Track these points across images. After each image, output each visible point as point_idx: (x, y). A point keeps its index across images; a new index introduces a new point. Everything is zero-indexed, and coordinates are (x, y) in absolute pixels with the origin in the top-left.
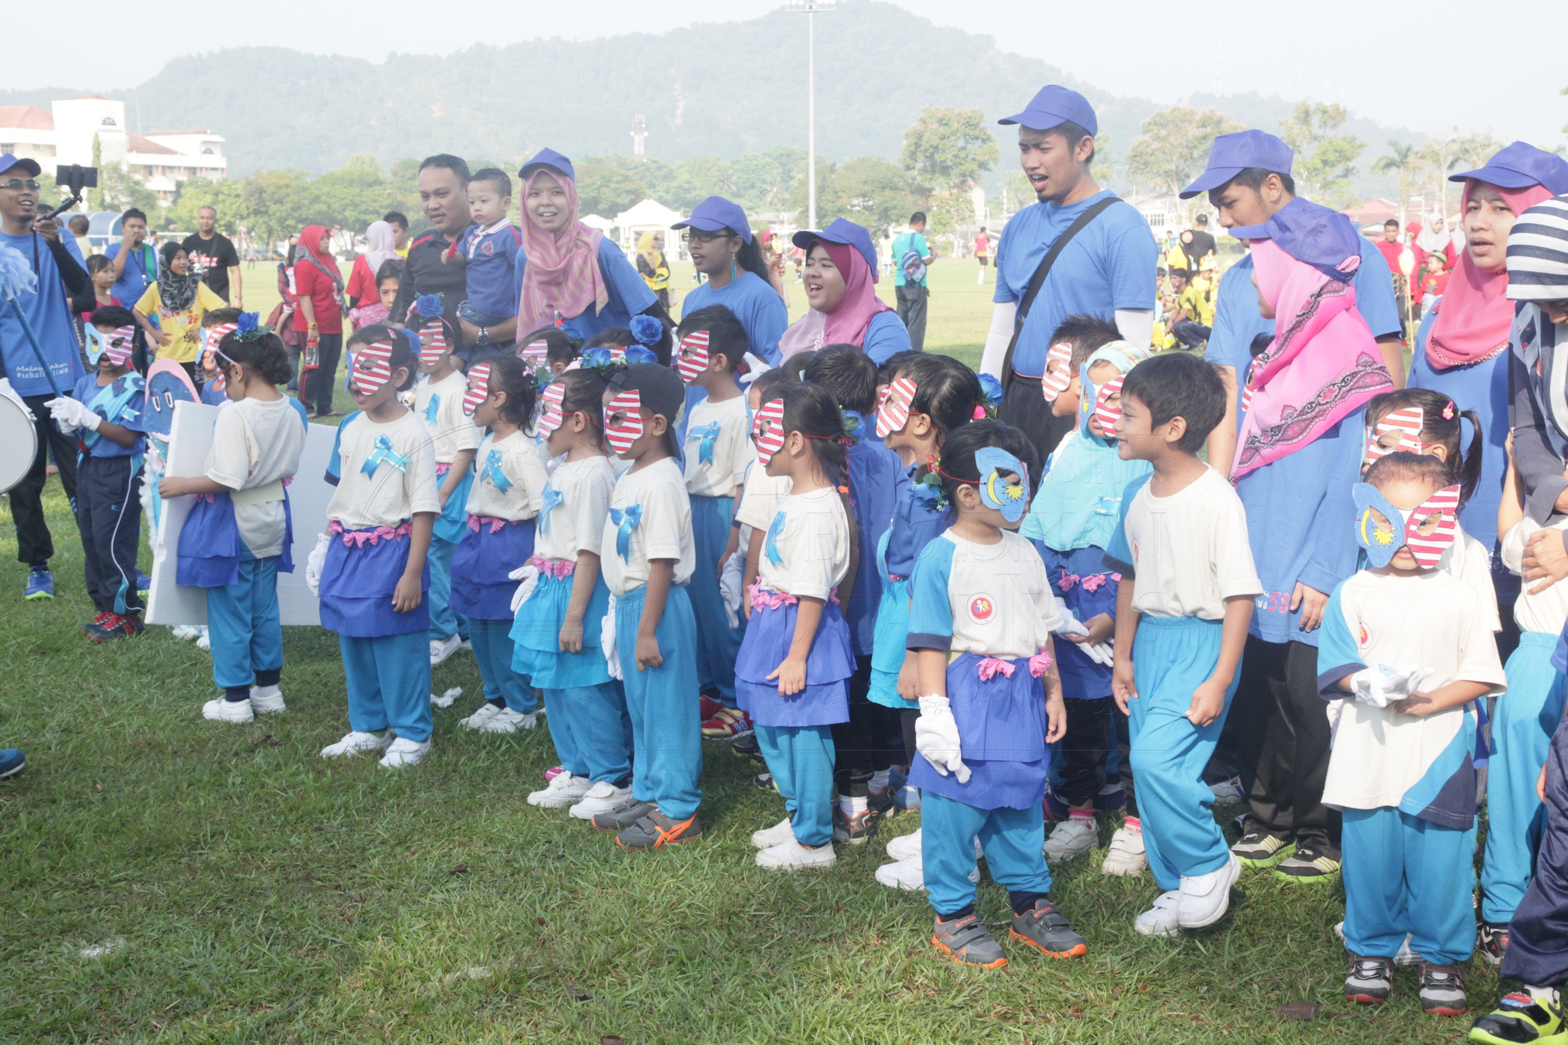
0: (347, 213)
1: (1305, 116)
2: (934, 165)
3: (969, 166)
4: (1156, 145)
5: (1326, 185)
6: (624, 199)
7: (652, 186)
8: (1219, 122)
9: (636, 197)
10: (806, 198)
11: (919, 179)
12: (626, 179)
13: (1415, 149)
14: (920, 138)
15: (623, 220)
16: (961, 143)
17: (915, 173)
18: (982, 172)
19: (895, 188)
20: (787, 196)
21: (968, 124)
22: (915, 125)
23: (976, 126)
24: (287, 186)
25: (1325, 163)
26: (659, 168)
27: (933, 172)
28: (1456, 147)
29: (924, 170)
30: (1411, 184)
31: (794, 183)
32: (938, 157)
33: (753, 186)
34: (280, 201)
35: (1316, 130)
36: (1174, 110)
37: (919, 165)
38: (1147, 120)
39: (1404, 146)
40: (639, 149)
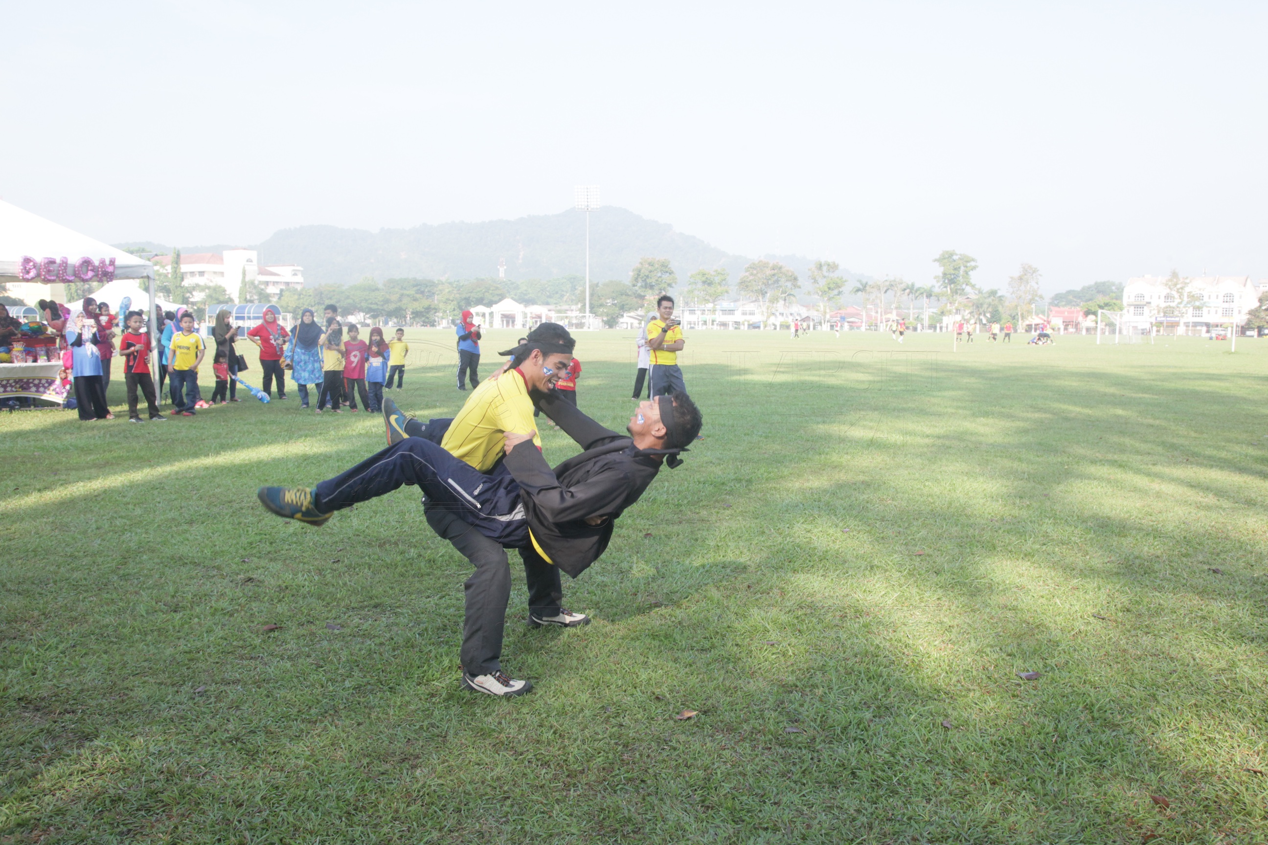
0: (363, 304)
1: (820, 267)
2: (646, 284)
3: (663, 285)
4: (751, 278)
5: (830, 299)
6: (496, 298)
7: (509, 292)
8: (780, 268)
9: (502, 297)
10: (585, 299)
11: (639, 291)
12: (497, 288)
13: (869, 283)
14: (640, 271)
15: (495, 308)
16: (659, 274)
17: (636, 288)
18: (669, 288)
19: (627, 295)
20: (574, 298)
21: (663, 266)
22: (639, 266)
23: (667, 266)
24: (334, 291)
25: (829, 288)
26: (512, 284)
27: (646, 287)
28: (888, 283)
29: (642, 286)
30: (868, 299)
31: (578, 292)
32: (648, 281)
33: (557, 293)
34: (331, 298)
35: (826, 274)
36: (760, 261)
37: (639, 284)
38: (747, 266)
39: (864, 281)
40: (502, 274)
